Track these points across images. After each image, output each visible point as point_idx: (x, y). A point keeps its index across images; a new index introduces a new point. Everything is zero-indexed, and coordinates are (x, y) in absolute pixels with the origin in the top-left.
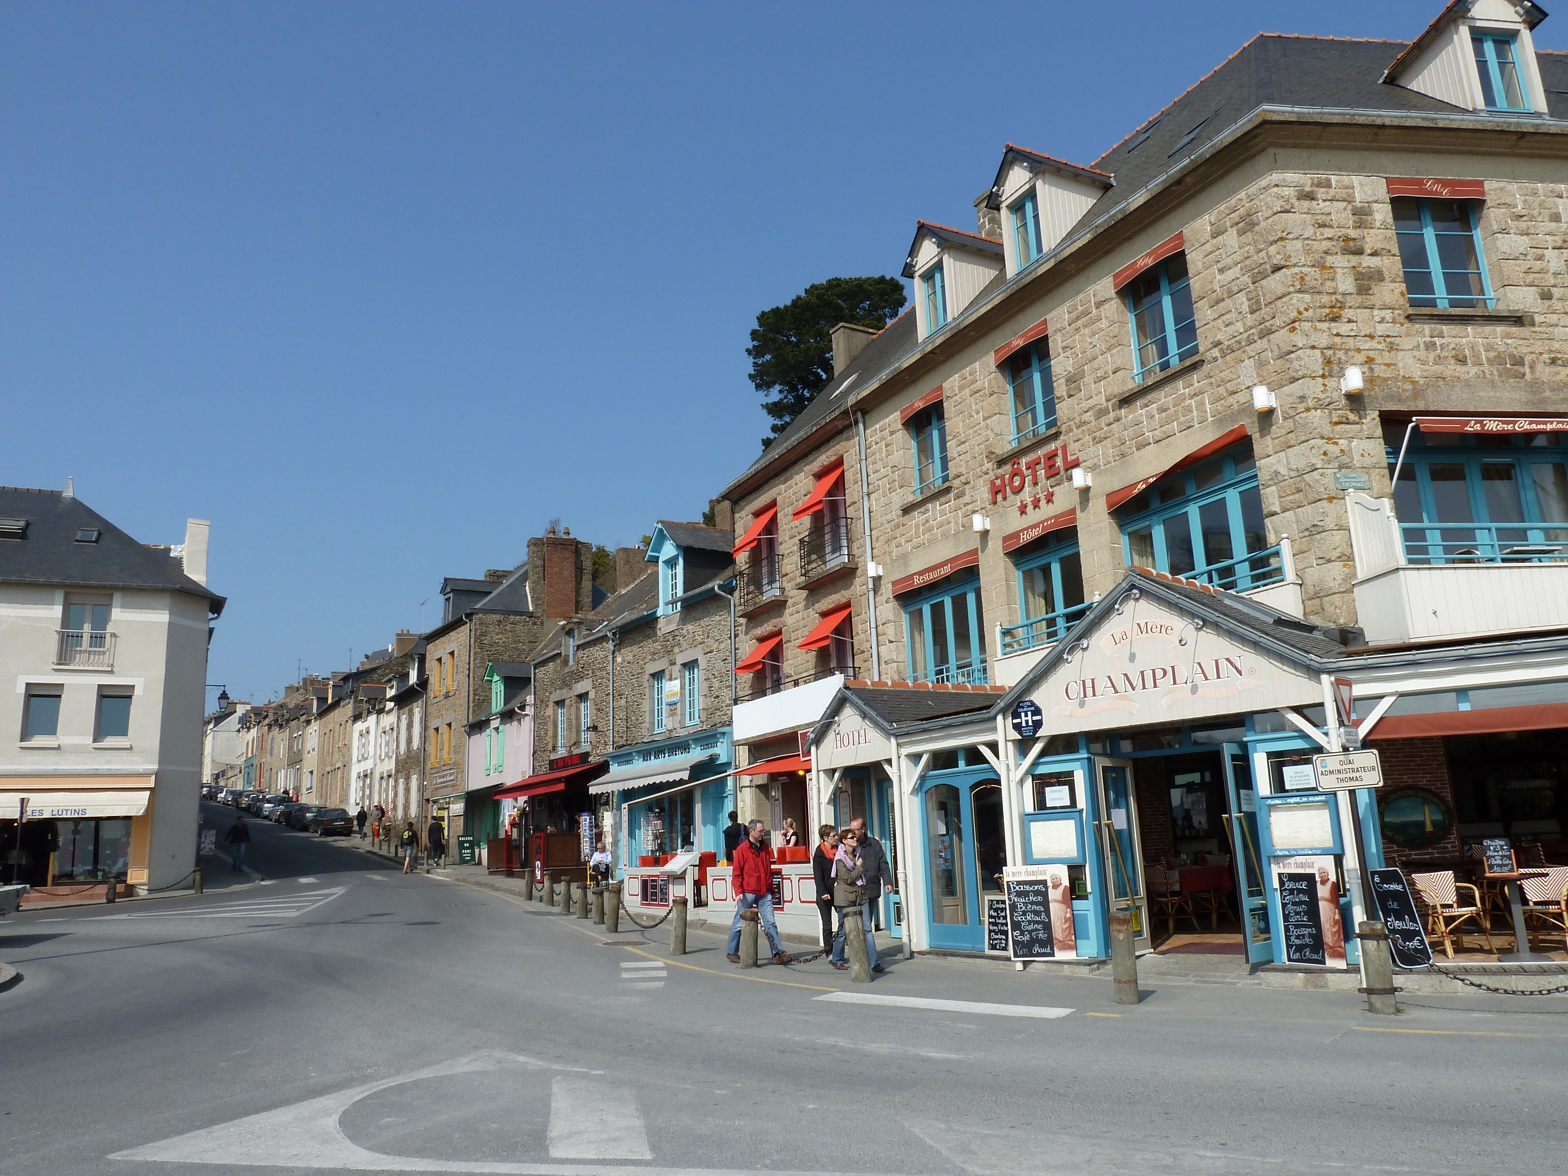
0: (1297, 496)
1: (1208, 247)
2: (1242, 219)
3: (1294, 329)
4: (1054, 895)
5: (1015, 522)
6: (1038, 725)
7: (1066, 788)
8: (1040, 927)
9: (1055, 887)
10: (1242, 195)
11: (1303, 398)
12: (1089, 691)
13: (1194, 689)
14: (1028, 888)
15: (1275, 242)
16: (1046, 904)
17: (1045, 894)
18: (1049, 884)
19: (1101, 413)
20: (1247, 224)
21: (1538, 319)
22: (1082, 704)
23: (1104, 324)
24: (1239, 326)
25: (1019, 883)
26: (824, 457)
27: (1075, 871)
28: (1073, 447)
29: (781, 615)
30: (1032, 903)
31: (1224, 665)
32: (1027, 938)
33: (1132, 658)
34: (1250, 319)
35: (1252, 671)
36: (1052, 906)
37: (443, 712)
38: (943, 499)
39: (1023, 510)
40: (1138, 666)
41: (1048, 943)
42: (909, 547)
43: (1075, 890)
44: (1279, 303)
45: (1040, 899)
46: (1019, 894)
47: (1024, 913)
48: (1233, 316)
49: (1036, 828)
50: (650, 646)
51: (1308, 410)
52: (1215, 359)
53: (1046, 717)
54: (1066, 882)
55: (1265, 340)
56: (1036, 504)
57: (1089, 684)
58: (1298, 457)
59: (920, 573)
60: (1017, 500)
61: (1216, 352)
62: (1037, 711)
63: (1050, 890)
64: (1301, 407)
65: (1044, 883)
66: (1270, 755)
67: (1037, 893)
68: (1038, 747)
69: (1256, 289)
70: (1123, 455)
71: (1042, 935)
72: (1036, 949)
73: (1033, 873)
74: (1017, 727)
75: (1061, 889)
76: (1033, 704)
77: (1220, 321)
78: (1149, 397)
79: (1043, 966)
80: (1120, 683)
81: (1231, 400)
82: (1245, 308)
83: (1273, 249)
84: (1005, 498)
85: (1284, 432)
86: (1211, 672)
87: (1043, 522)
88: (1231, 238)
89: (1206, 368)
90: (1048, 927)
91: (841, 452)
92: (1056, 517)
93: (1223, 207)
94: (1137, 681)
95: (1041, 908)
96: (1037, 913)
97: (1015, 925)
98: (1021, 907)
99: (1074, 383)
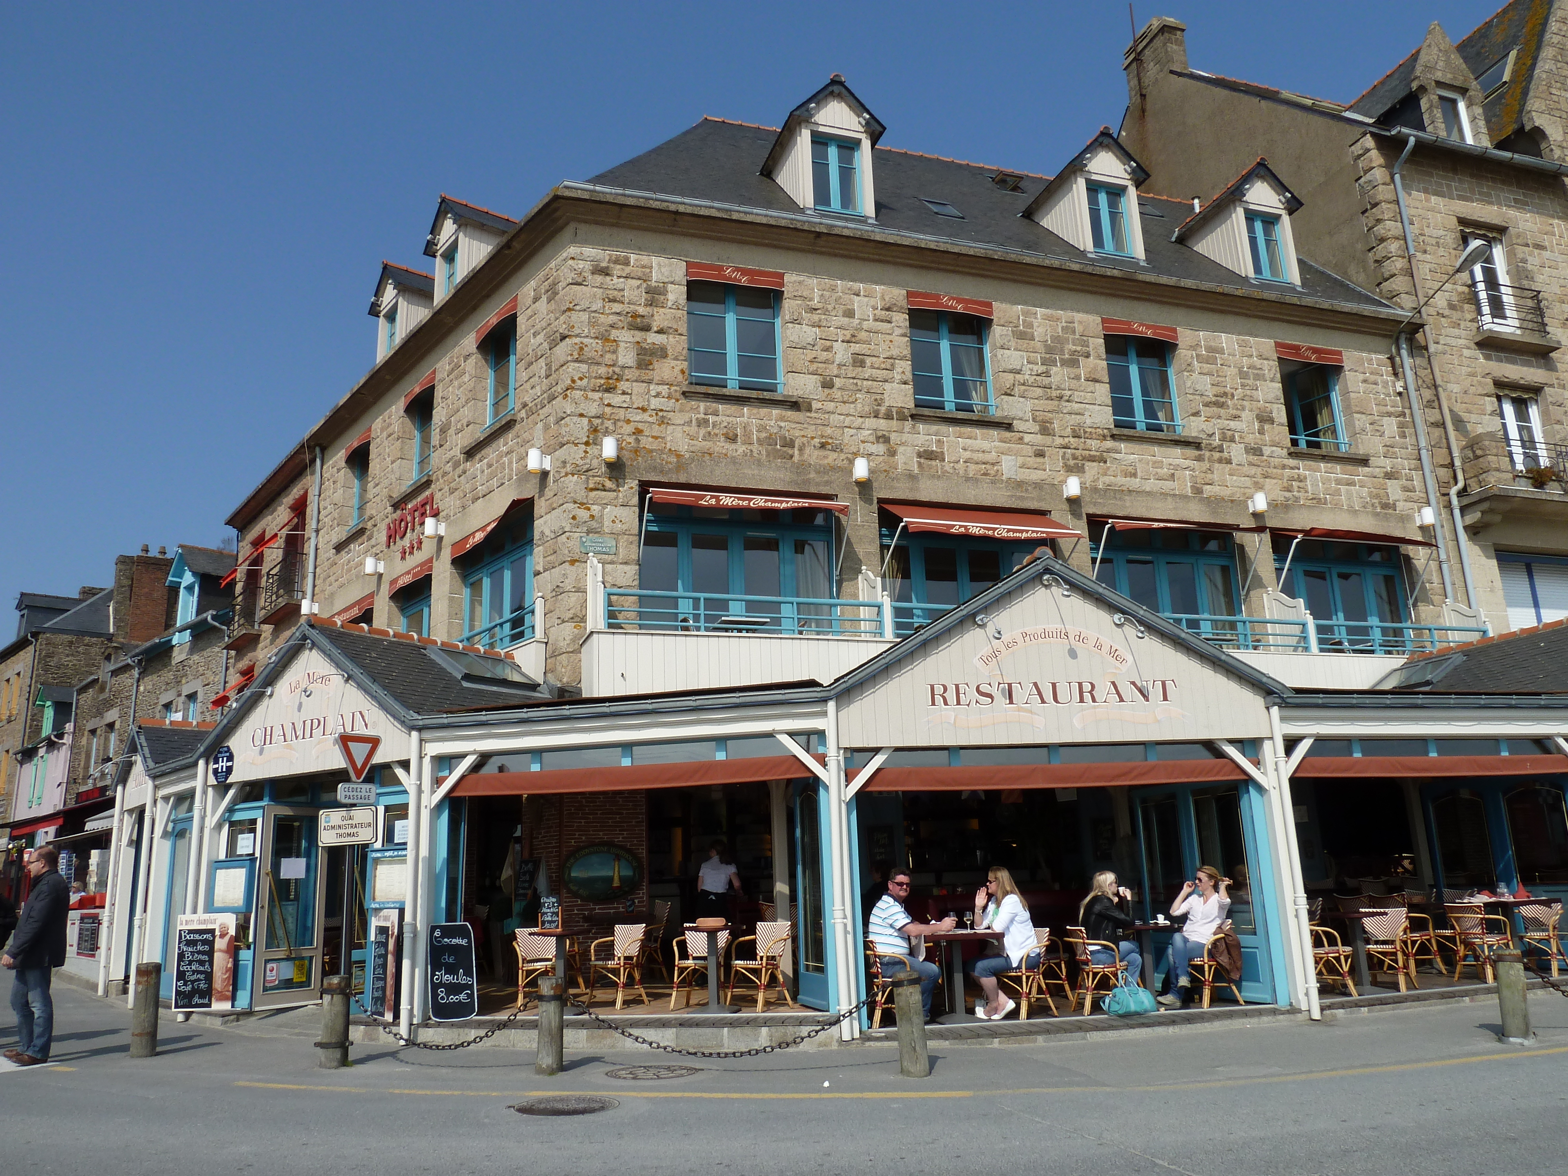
0: (553, 557)
1: (529, 312)
2: (551, 287)
3: (566, 397)
5: (398, 567)
7: (250, 836)
8: (202, 977)
10: (553, 264)
11: (565, 463)
12: (268, 738)
14: (197, 937)
18: (217, 933)
19: (456, 464)
20: (552, 293)
21: (815, 405)
22: (261, 752)
23: (466, 378)
24: (538, 390)
25: (191, 932)
26: (295, 490)
27: (242, 920)
28: (437, 495)
29: (255, 650)
30: (199, 952)
31: (357, 718)
32: (189, 988)
33: (300, 707)
34: (545, 384)
35: (374, 725)
37: (4, 738)
38: (360, 540)
39: (403, 556)
40: (303, 716)
42: (336, 586)
44: (561, 371)
46: (189, 943)
48: (536, 379)
51: (566, 474)
52: (523, 420)
53: (236, 763)
55: (550, 405)
56: (411, 551)
57: (269, 729)
58: (557, 519)
59: (339, 613)
60: (401, 545)
61: (524, 413)
63: (217, 939)
64: (563, 472)
65: (212, 932)
68: (230, 794)
69: (550, 355)
70: (464, 508)
71: (203, 986)
72: (196, 1000)
73: (204, 922)
77: (529, 383)
78: (483, 452)
79: (200, 1017)
80: (289, 731)
82: (543, 372)
83: (563, 319)
84: (395, 543)
85: (552, 494)
86: (349, 725)
87: (413, 569)
88: (543, 304)
89: (517, 427)
90: (209, 977)
91: (306, 487)
92: (421, 565)
93: (542, 274)
94: (300, 730)
95: (206, 958)
96: (201, 963)
97: (181, 975)
98: (188, 956)
99: (444, 433)
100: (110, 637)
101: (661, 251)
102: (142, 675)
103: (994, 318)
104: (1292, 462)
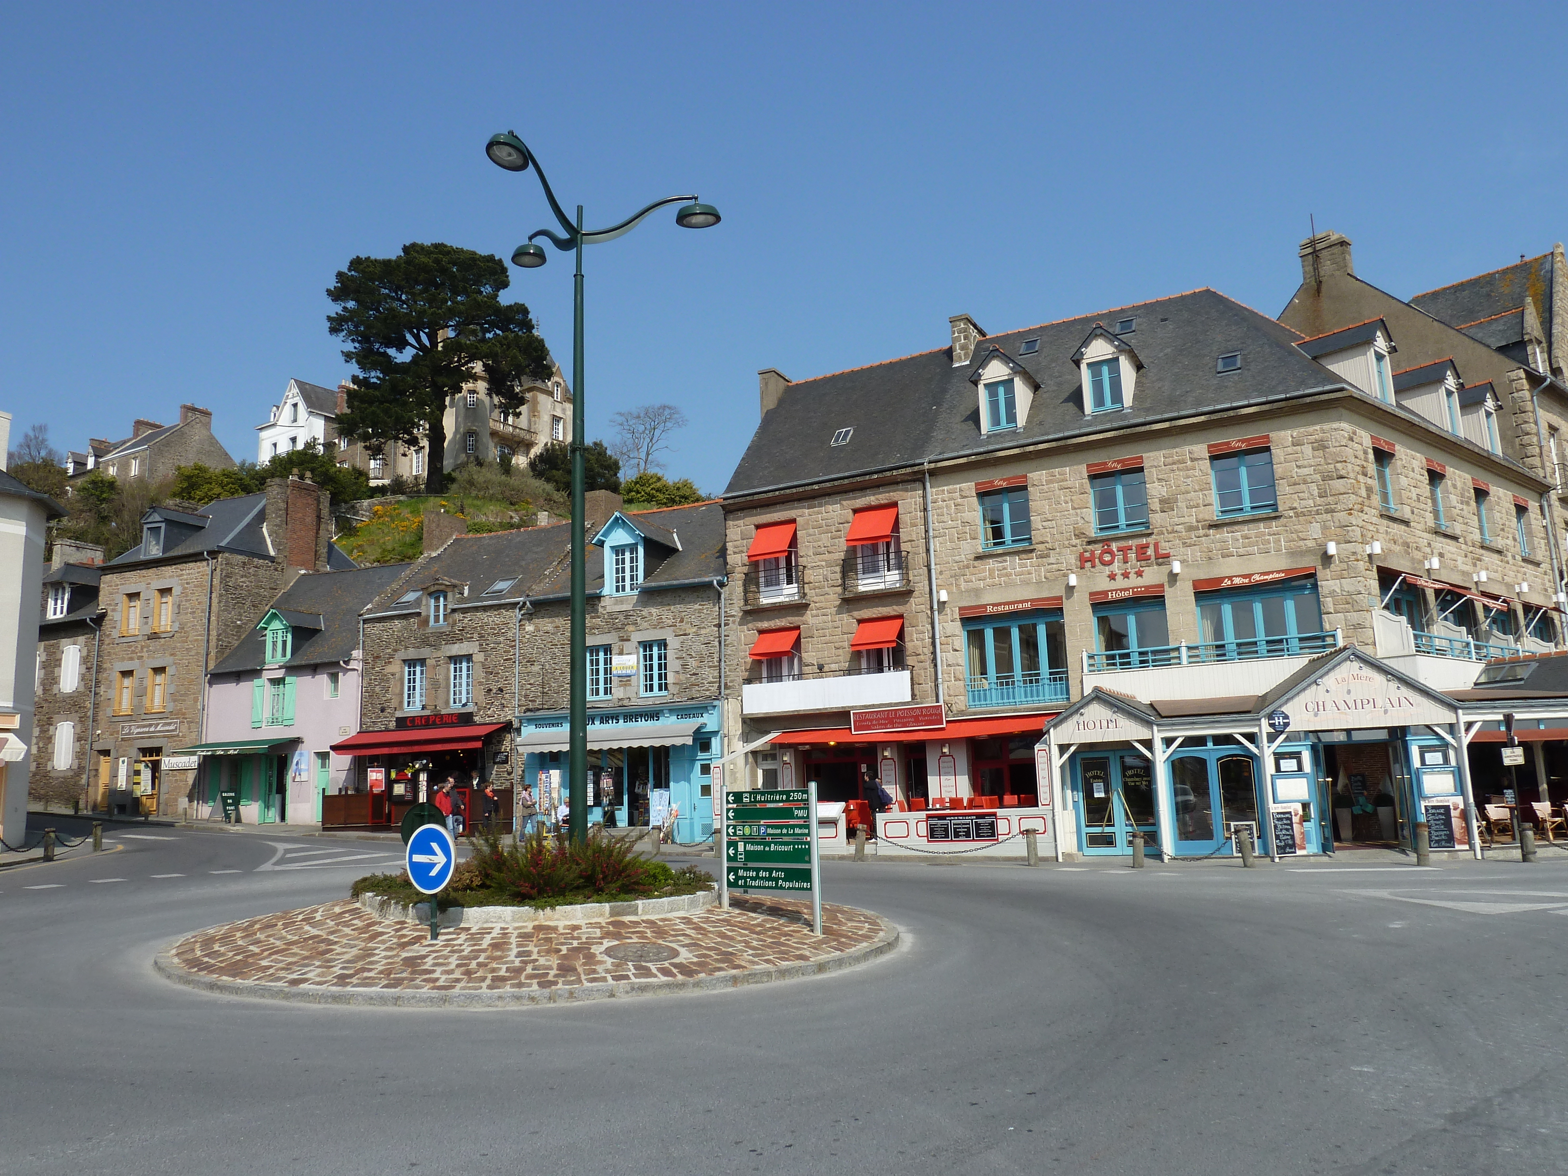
0: (1347, 606)
1: (1290, 450)
2: (1316, 441)
3: (1351, 514)
4: (1295, 820)
5: (1102, 584)
6: (1287, 725)
7: (1295, 761)
8: (1289, 837)
9: (1296, 815)
10: (1318, 427)
11: (1354, 553)
12: (1321, 708)
13: (1386, 712)
14: (1282, 816)
15: (1341, 462)
16: (1291, 824)
17: (1291, 819)
18: (1293, 814)
19: (1191, 528)
20: (1321, 446)
21: (1412, 524)
22: (1316, 715)
23: (1197, 473)
24: (1311, 503)
25: (1278, 813)
26: (872, 498)
27: (1305, 806)
28: (1163, 544)
29: (803, 615)
30: (1285, 824)
31: (1403, 700)
32: (1283, 844)
33: (1349, 692)
34: (1319, 501)
35: (1418, 705)
36: (1294, 825)
37: (145, 654)
38: (1024, 556)
39: (1112, 577)
40: (1353, 696)
41: (1293, 846)
42: (982, 584)
43: (1305, 818)
44: (1341, 497)
45: (1289, 822)
46: (1278, 819)
47: (1281, 830)
48: (1306, 495)
49: (1279, 783)
51: (1358, 560)
52: (1291, 517)
53: (1291, 720)
54: (1301, 812)
55: (1329, 515)
56: (1126, 575)
57: (1321, 704)
58: (1348, 585)
59: (994, 605)
60: (1107, 570)
61: (1291, 513)
62: (1286, 717)
63: (1293, 817)
64: (1353, 558)
65: (1290, 813)
66: (1420, 747)
67: (1287, 819)
68: (1282, 737)
69: (1325, 484)
70: (1210, 559)
71: (1290, 842)
72: (1288, 850)
73: (1285, 808)
74: (1272, 725)
75: (1298, 816)
76: (1283, 713)
77: (1296, 495)
78: (1236, 528)
79: (1294, 859)
80: (1342, 706)
81: (1301, 543)
82: (1316, 493)
83: (1339, 465)
84: (1093, 566)
85: (1339, 569)
86: (1396, 704)
87: (1133, 588)
88: (1308, 450)
89: (1282, 519)
90: (1293, 837)
91: (896, 499)
92: (1147, 587)
93: (1302, 430)
94: (1351, 704)
95: (1289, 827)
96: (1287, 830)
97: (1277, 837)
98: (1279, 827)
99: (1167, 504)
100: (272, 559)
101: (1364, 428)
102: (529, 616)
103: (1447, 474)
104: (1523, 564)
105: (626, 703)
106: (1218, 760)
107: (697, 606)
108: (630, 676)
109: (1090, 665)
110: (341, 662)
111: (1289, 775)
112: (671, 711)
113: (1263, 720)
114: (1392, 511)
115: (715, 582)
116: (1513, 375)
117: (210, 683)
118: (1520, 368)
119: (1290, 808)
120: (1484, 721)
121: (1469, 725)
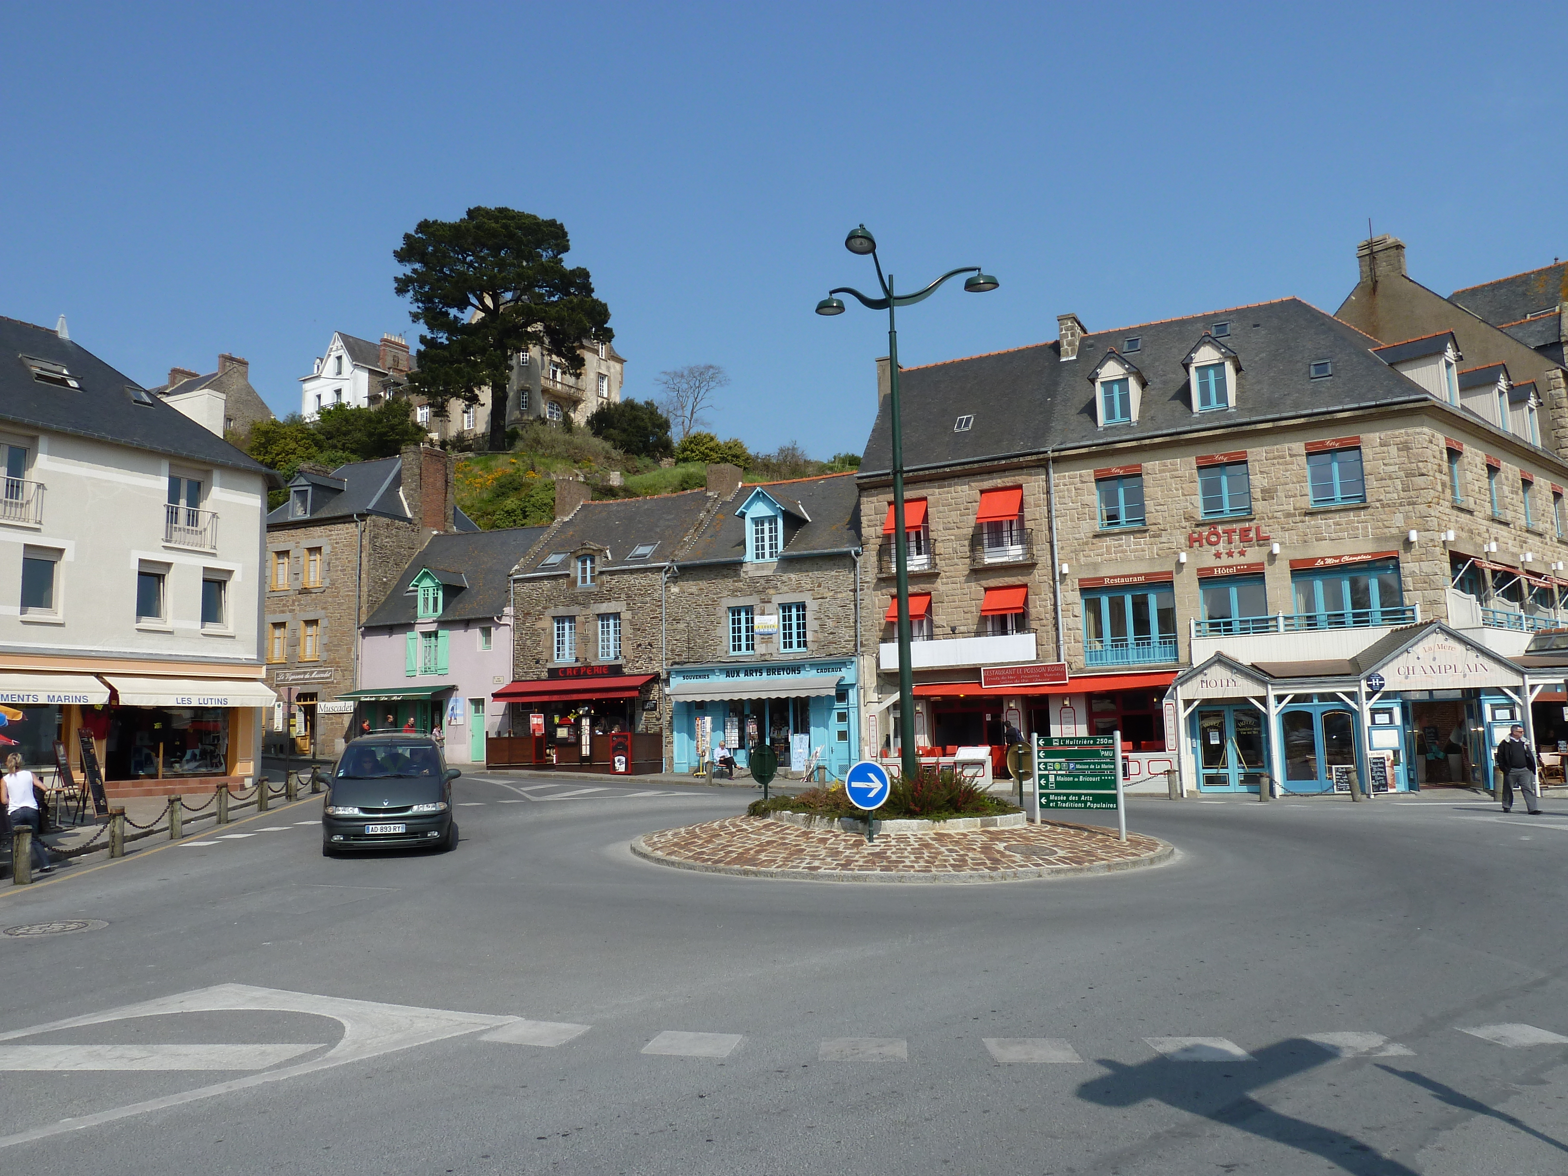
0: (1424, 585)
1: (1378, 450)
2: (1401, 443)
3: (1430, 507)
4: (1388, 764)
5: (1208, 561)
6: (1382, 685)
7: (1387, 715)
8: (1382, 778)
9: (1388, 760)
10: (1403, 431)
11: (1432, 540)
12: (1411, 672)
13: (1465, 676)
14: (1378, 761)
15: (1422, 461)
16: (1384, 768)
17: (1384, 763)
18: (1386, 759)
19: (1288, 515)
20: (1405, 447)
21: (1475, 513)
22: (1407, 678)
23: (1295, 467)
24: (1395, 496)
25: (1374, 758)
26: (999, 481)
27: (1396, 752)
28: (1263, 528)
29: (933, 583)
30: (1380, 767)
31: (1479, 666)
32: (1377, 783)
33: (1434, 659)
34: (1402, 494)
35: (1492, 670)
36: (1387, 768)
37: (297, 608)
38: (1138, 535)
39: (1218, 555)
40: (1438, 663)
41: (1386, 785)
42: (1099, 559)
43: (1396, 762)
44: (1422, 491)
45: (1382, 765)
46: (1374, 763)
47: (1376, 772)
48: (1391, 489)
49: (1375, 733)
50: (729, 583)
51: (1435, 546)
52: (1378, 508)
53: (1386, 682)
54: (1392, 758)
55: (1411, 507)
56: (1230, 554)
57: (1411, 668)
58: (1427, 567)
59: (1111, 578)
60: (1213, 550)
61: (1378, 504)
62: (1382, 679)
63: (1386, 762)
64: (1430, 544)
65: (1383, 758)
66: (1491, 705)
67: (1381, 763)
68: (1378, 696)
69: (1408, 481)
70: (1305, 542)
71: (1383, 782)
72: (1381, 788)
73: (1379, 754)
74: (1370, 686)
75: (1390, 761)
76: (1379, 676)
77: (1382, 489)
78: (1330, 515)
79: (1386, 796)
80: (1428, 670)
81: (1386, 530)
82: (1400, 487)
83: (1420, 464)
84: (1201, 546)
85: (1418, 553)
86: (1473, 668)
87: (1236, 566)
88: (1393, 450)
89: (1370, 510)
90: (1385, 778)
91: (1021, 482)
92: (1249, 565)
93: (1389, 433)
94: (1436, 669)
95: (1383, 770)
96: (1381, 772)
97: (1373, 778)
98: (1375, 770)
99: (1268, 494)
100: (410, 521)
101: (1440, 431)
102: (675, 579)
103: (1501, 468)
104: (1558, 545)
105: (768, 657)
106: (1323, 714)
107: (833, 573)
108: (771, 634)
109: (1197, 631)
110: (495, 618)
111: (1383, 727)
112: (812, 666)
113: (1362, 681)
114: (1459, 502)
115: (853, 552)
116: (1551, 374)
117: (364, 635)
118: (1558, 368)
119: (1383, 754)
120: (1545, 685)
121: (1533, 687)
